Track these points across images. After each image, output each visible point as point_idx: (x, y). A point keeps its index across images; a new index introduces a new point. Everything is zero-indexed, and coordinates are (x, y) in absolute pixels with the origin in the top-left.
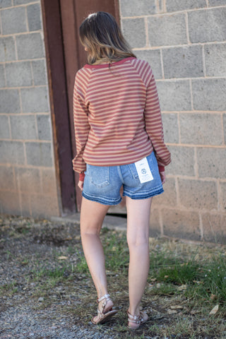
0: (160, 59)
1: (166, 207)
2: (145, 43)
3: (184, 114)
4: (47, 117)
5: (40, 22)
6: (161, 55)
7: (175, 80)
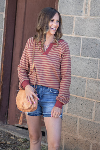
0: (80, 44)
1: (69, 134)
2: (72, 32)
3: (91, 80)
5: (4, 8)
6: (81, 41)
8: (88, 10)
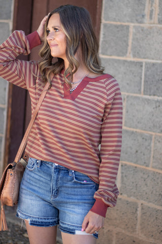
0: (141, 73)
1: (123, 231)
2: (126, 52)
3: (160, 137)
4: (3, 109)
5: (10, 12)
6: (144, 68)
7: (156, 98)
8: (154, 13)
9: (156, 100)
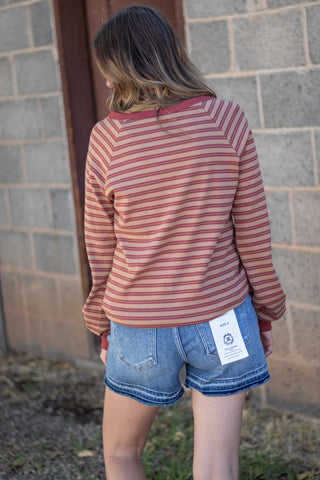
2: (229, 65)
3: (301, 192)
6: (259, 86)
7: (285, 130)
9: (284, 133)
